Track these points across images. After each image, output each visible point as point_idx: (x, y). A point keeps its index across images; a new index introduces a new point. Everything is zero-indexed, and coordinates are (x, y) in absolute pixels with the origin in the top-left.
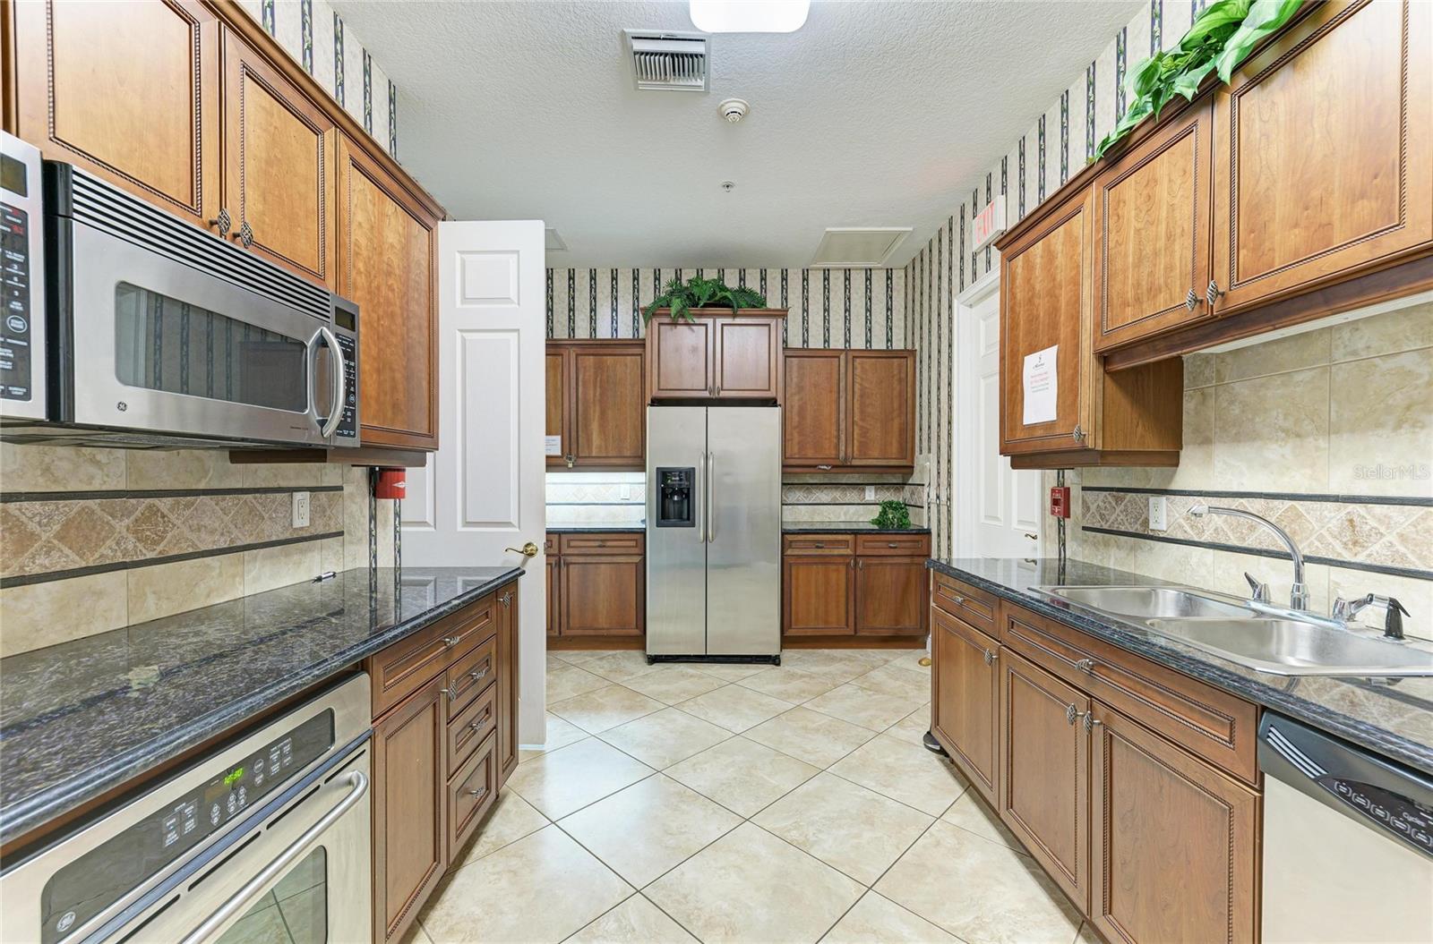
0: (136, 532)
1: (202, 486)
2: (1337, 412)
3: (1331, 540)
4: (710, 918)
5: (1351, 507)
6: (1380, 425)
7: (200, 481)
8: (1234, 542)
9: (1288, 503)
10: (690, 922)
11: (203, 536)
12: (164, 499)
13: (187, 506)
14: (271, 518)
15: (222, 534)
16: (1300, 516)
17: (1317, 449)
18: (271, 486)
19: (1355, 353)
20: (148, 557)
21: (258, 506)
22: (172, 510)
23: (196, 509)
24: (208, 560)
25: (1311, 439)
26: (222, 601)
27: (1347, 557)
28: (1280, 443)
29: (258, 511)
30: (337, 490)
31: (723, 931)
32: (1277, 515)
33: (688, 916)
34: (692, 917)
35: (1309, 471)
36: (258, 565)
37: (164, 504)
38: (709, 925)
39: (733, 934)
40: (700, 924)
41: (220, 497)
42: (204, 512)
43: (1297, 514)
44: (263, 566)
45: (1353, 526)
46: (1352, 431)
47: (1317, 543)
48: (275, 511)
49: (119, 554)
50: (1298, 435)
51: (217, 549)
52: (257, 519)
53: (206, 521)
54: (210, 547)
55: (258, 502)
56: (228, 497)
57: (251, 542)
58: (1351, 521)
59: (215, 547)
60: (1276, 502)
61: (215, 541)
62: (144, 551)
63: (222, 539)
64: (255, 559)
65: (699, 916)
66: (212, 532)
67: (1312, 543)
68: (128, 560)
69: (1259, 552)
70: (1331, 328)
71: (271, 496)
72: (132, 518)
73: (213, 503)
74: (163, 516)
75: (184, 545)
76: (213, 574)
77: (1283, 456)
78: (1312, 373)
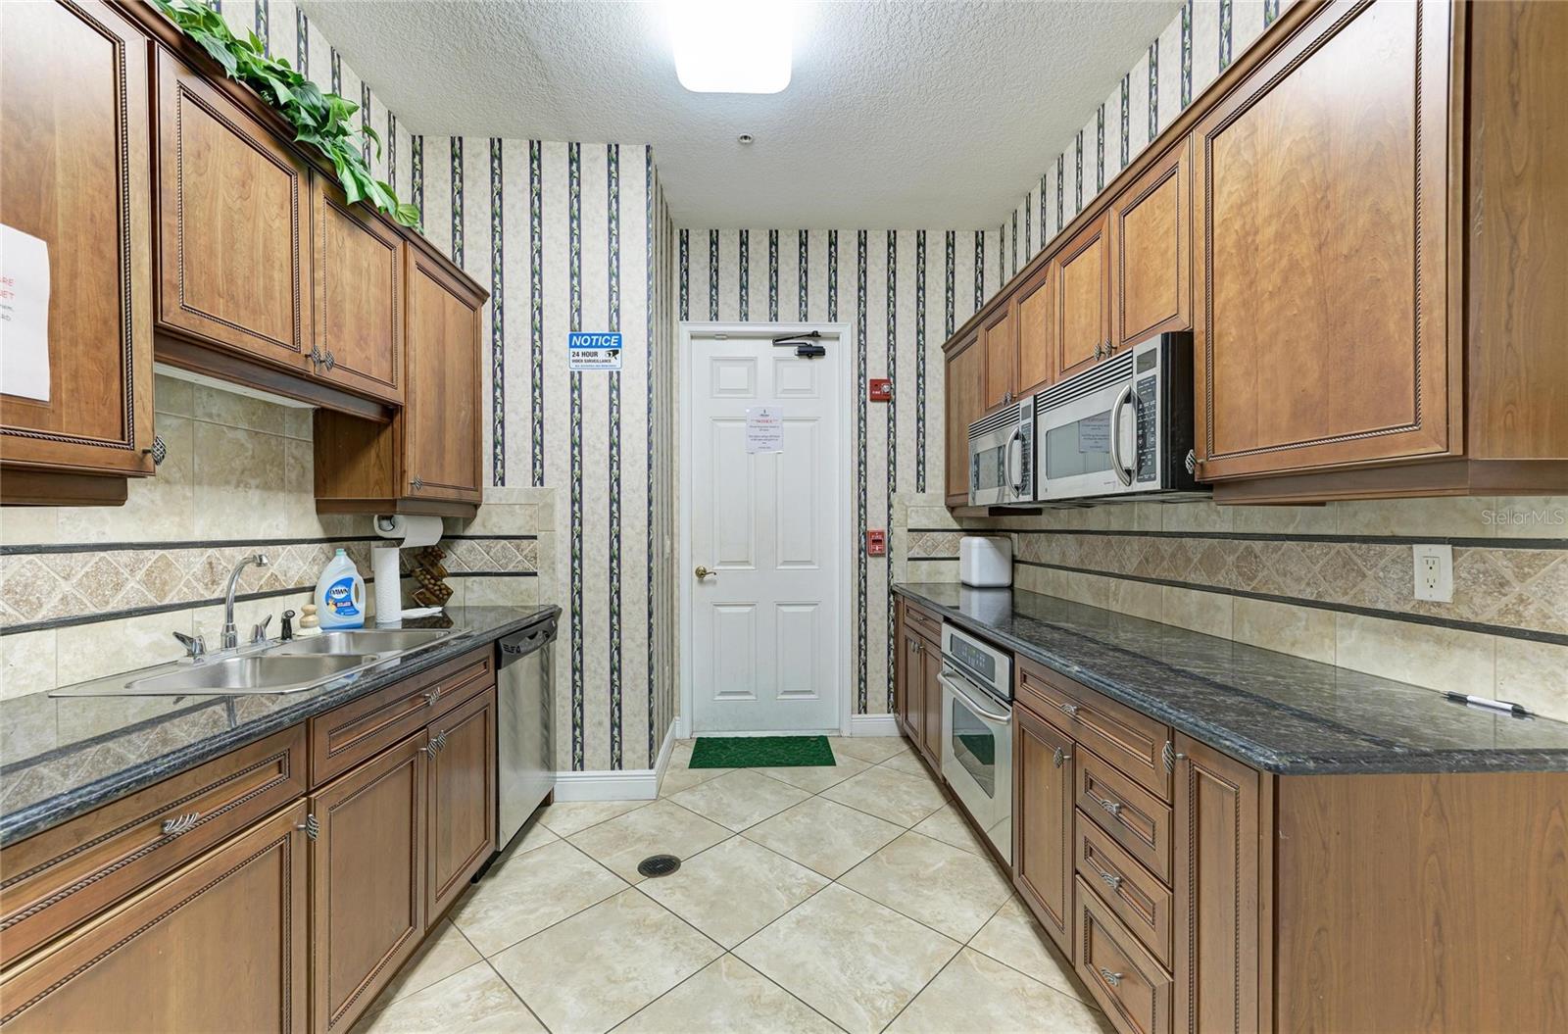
0: (1238, 567)
1: (1290, 531)
2: (199, 465)
3: (195, 584)
4: (776, 1014)
5: (210, 551)
6: (227, 482)
7: (1287, 526)
8: (91, 610)
9: (159, 552)
10: (798, 1008)
11: (1288, 581)
12: (1256, 542)
13: (1276, 550)
14: (1377, 578)
15: (1308, 584)
16: (169, 564)
17: (185, 498)
18: (1378, 534)
19: (210, 416)
20: (1245, 590)
21: (1355, 558)
22: (1262, 551)
23: (1283, 554)
24: (1295, 608)
25: (179, 487)
26: (1308, 657)
27: (208, 596)
28: (149, 487)
29: (1355, 564)
30: (1556, 547)
31: (763, 1000)
32: (147, 567)
33: (801, 1015)
34: (797, 1014)
35: (177, 519)
36: (1355, 633)
37: (1258, 545)
38: (778, 1006)
39: (752, 996)
40: (787, 1006)
41: (1307, 543)
42: (1290, 558)
43: (167, 563)
44: (1363, 638)
45: (212, 568)
46: (210, 485)
47: (185, 589)
48: (1383, 570)
49: (1227, 582)
50: (167, 482)
51: (1301, 599)
52: (1354, 574)
53: (1293, 568)
54: (1295, 595)
55: (1355, 553)
56: (1316, 544)
57: (1344, 603)
58: (210, 563)
59: (1301, 597)
60: (147, 553)
61: (1300, 591)
62: (1243, 584)
63: (1309, 590)
64: (1350, 625)
65: (788, 1016)
66: (1299, 580)
67: (181, 590)
68: (1232, 588)
69: (129, 614)
70: (192, 385)
71: (1377, 547)
72: (1236, 555)
73: (1299, 549)
74: (1256, 557)
75: (1272, 587)
76: (1299, 624)
77: (152, 501)
78: (180, 421)
